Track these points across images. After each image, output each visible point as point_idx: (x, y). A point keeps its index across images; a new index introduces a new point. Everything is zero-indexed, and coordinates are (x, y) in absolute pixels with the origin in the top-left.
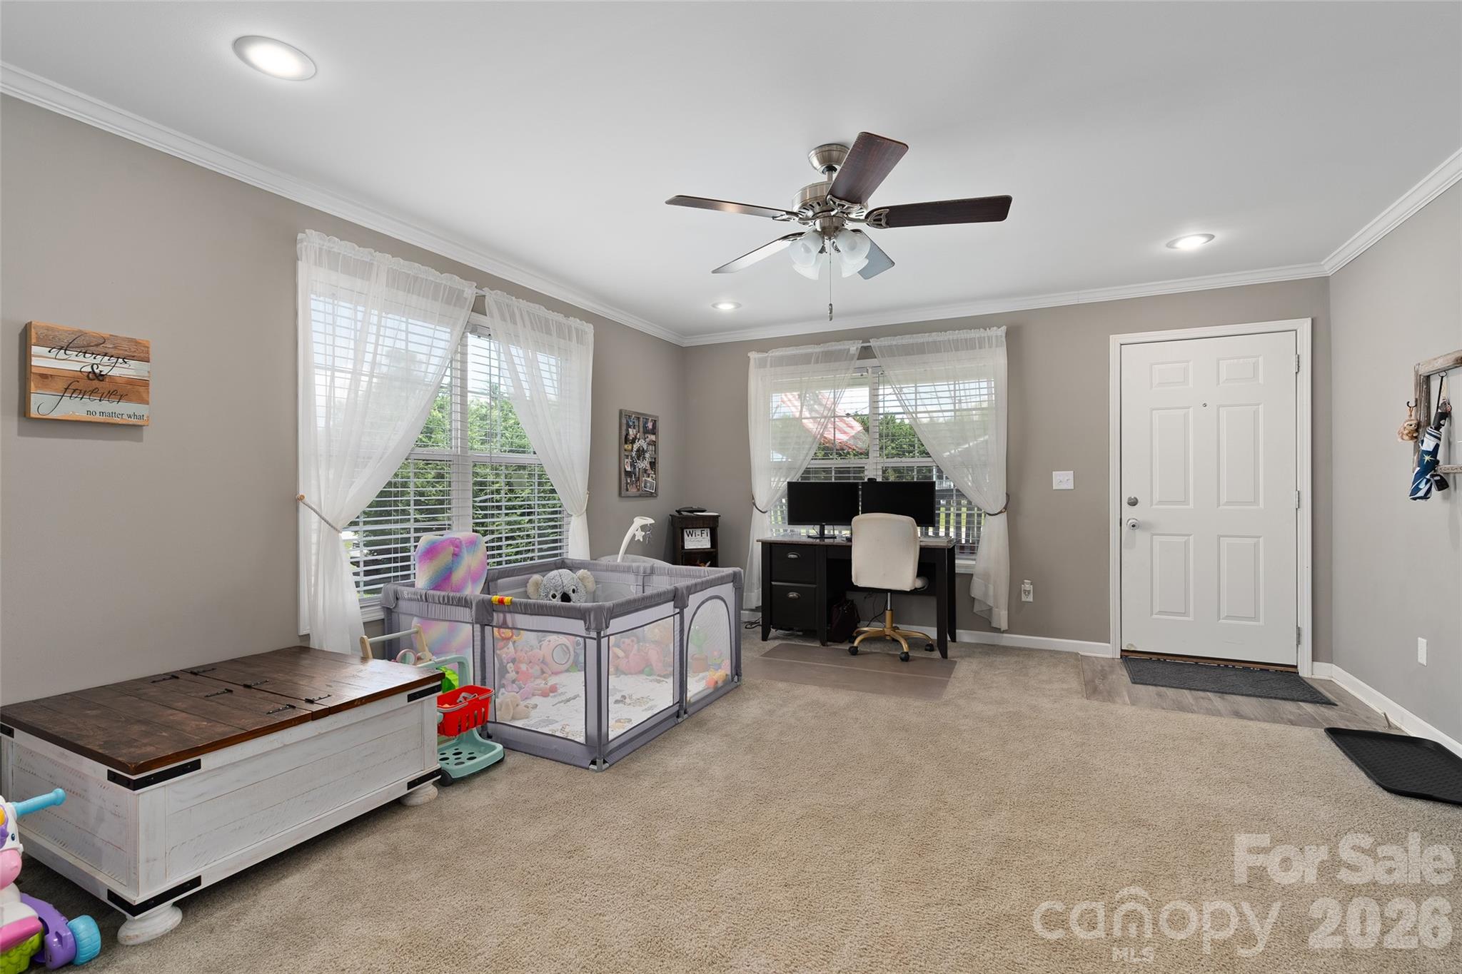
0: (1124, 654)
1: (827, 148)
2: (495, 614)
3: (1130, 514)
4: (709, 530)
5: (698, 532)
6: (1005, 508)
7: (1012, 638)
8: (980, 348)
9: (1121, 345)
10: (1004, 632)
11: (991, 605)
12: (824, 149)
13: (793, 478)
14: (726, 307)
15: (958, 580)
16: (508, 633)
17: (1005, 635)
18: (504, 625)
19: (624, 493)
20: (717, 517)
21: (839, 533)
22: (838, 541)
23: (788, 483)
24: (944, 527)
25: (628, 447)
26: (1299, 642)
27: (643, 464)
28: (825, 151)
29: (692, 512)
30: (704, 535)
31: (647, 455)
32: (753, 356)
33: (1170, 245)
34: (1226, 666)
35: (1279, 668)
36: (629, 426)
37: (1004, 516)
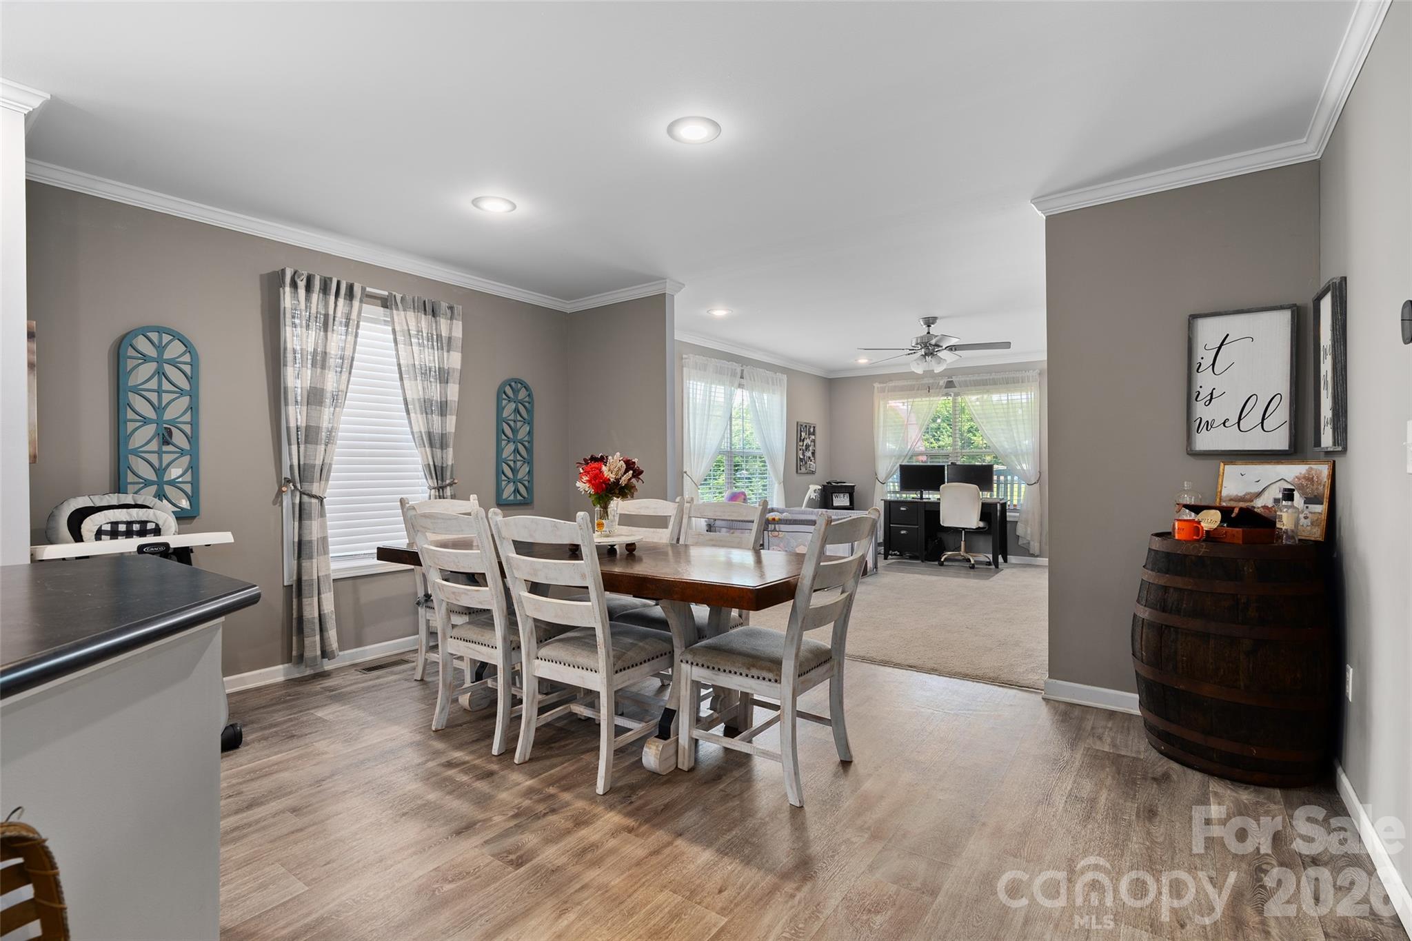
2: (770, 525)
4: (848, 494)
5: (842, 495)
6: (1037, 481)
7: (1042, 560)
8: (1022, 382)
10: (1037, 556)
11: (1029, 539)
13: (902, 462)
14: (863, 361)
15: (1008, 525)
16: (776, 533)
17: (1038, 558)
18: (775, 530)
19: (799, 471)
20: (854, 486)
21: (930, 496)
22: (932, 500)
23: (900, 465)
24: (996, 491)
25: (801, 444)
27: (809, 454)
29: (838, 483)
30: (846, 497)
31: (811, 448)
32: (876, 385)
36: (801, 431)
37: (1037, 485)
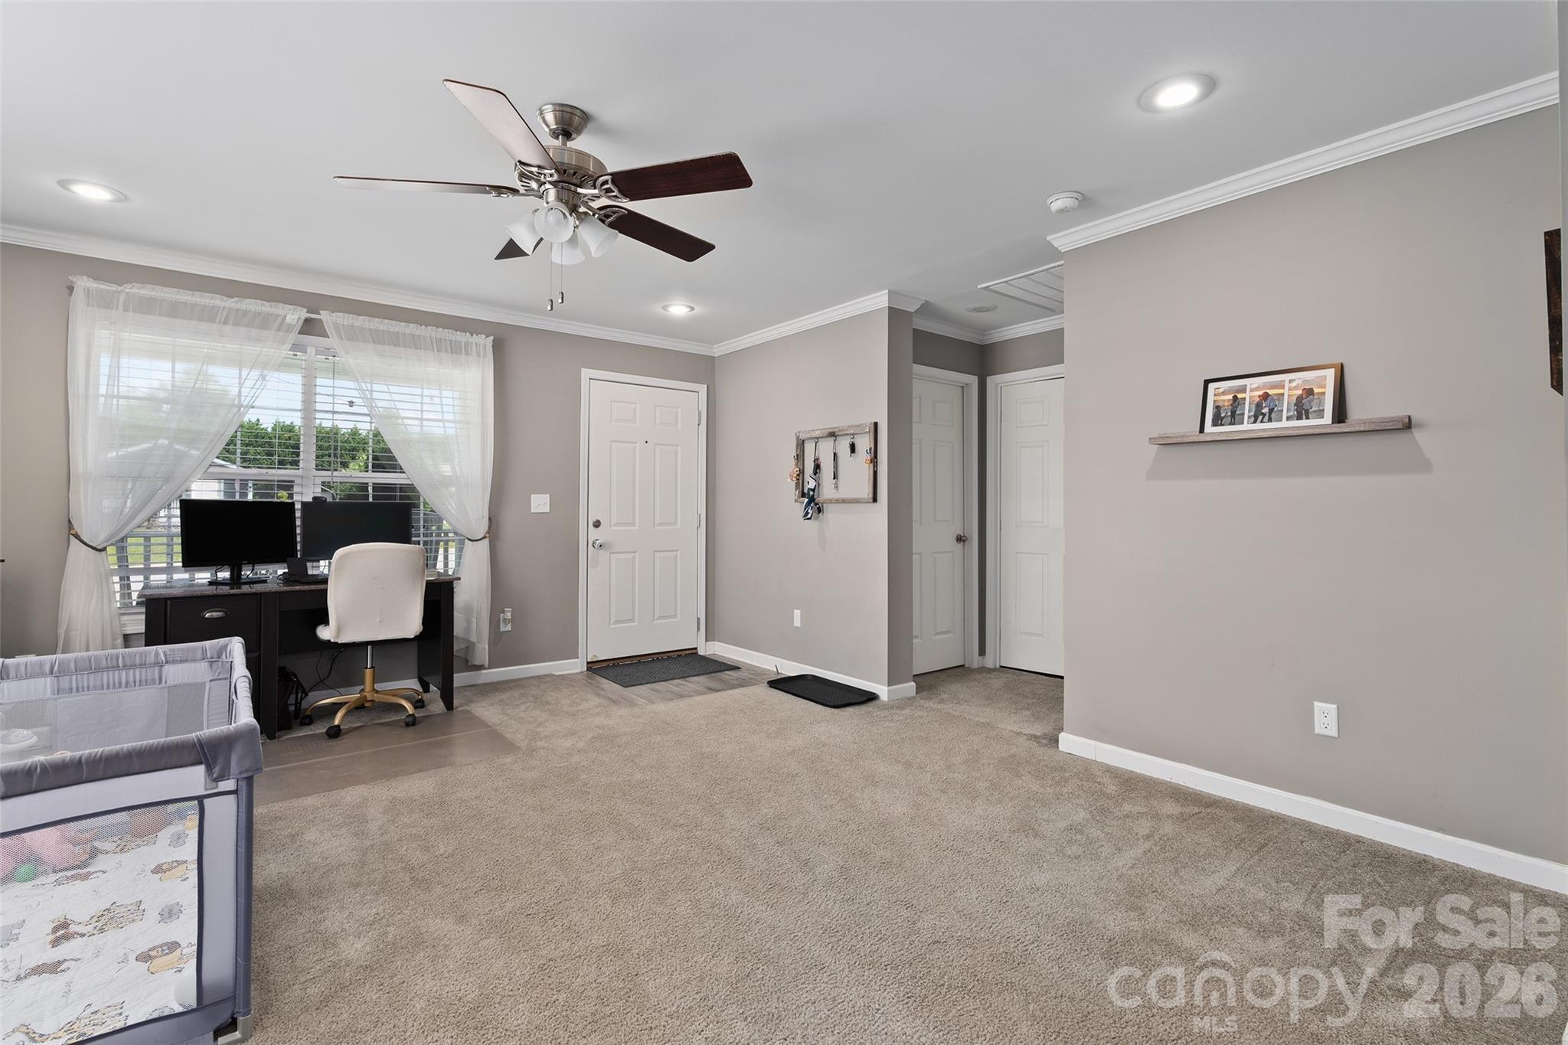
0: (590, 665)
1: (569, 110)
3: (594, 534)
6: (488, 532)
7: (490, 673)
8: (467, 354)
9: (590, 379)
10: (485, 668)
11: (474, 641)
12: (565, 109)
17: (485, 671)
24: (442, 556)
26: (698, 629)
28: (567, 112)
33: (665, 308)
34: (669, 657)
35: (688, 652)
37: (486, 541)
